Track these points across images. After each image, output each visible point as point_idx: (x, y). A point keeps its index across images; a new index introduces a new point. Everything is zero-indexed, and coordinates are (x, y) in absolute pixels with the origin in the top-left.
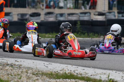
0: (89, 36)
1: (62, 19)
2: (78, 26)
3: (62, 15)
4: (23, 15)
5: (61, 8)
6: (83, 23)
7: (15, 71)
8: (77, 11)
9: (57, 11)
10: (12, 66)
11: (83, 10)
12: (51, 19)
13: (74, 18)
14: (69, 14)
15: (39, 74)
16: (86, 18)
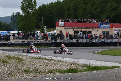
0: (46, 47)
1: (39, 42)
2: (43, 44)
3: (39, 41)
4: (28, 42)
5: (39, 39)
6: (44, 43)
7: (26, 57)
8: (43, 40)
9: (37, 40)
10: (25, 56)
11: (45, 40)
12: (36, 43)
13: (42, 42)
14: (41, 41)
15: (32, 58)
16: (45, 42)
